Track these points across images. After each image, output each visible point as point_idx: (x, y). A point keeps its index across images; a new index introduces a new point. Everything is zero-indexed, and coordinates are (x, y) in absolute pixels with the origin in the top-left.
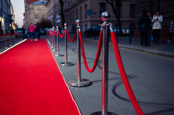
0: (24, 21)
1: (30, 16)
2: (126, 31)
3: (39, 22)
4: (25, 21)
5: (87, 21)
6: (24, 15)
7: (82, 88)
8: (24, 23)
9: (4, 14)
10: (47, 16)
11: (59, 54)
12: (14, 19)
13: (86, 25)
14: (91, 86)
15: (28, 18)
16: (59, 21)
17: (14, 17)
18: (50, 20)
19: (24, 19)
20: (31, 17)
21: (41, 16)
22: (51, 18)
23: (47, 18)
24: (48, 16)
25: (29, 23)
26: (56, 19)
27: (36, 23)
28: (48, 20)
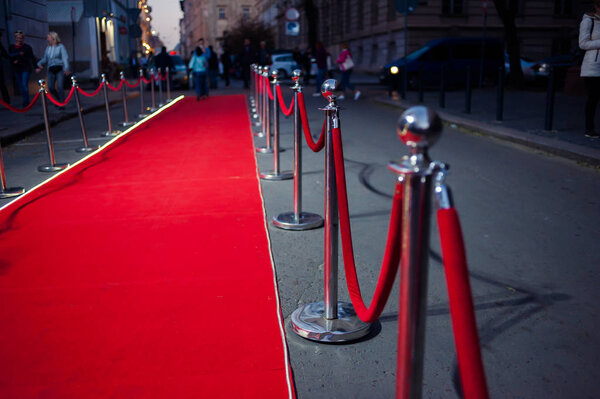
0: (183, 26)
1: (201, 11)
2: (536, 68)
3: (230, 29)
4: (186, 27)
5: (395, 31)
6: (183, 8)
7: (338, 350)
8: (181, 32)
9: (113, 5)
10: (258, 9)
11: (278, 171)
12: (148, 19)
13: (392, 45)
14: (375, 340)
15: (195, 16)
16: (296, 30)
17: (148, 15)
18: (269, 24)
19: (181, 21)
20: (206, 13)
21: (240, 11)
22: (269, 17)
23: (257, 18)
24: (261, 8)
25: (197, 36)
26: (287, 24)
27: (220, 34)
28: (261, 25)
